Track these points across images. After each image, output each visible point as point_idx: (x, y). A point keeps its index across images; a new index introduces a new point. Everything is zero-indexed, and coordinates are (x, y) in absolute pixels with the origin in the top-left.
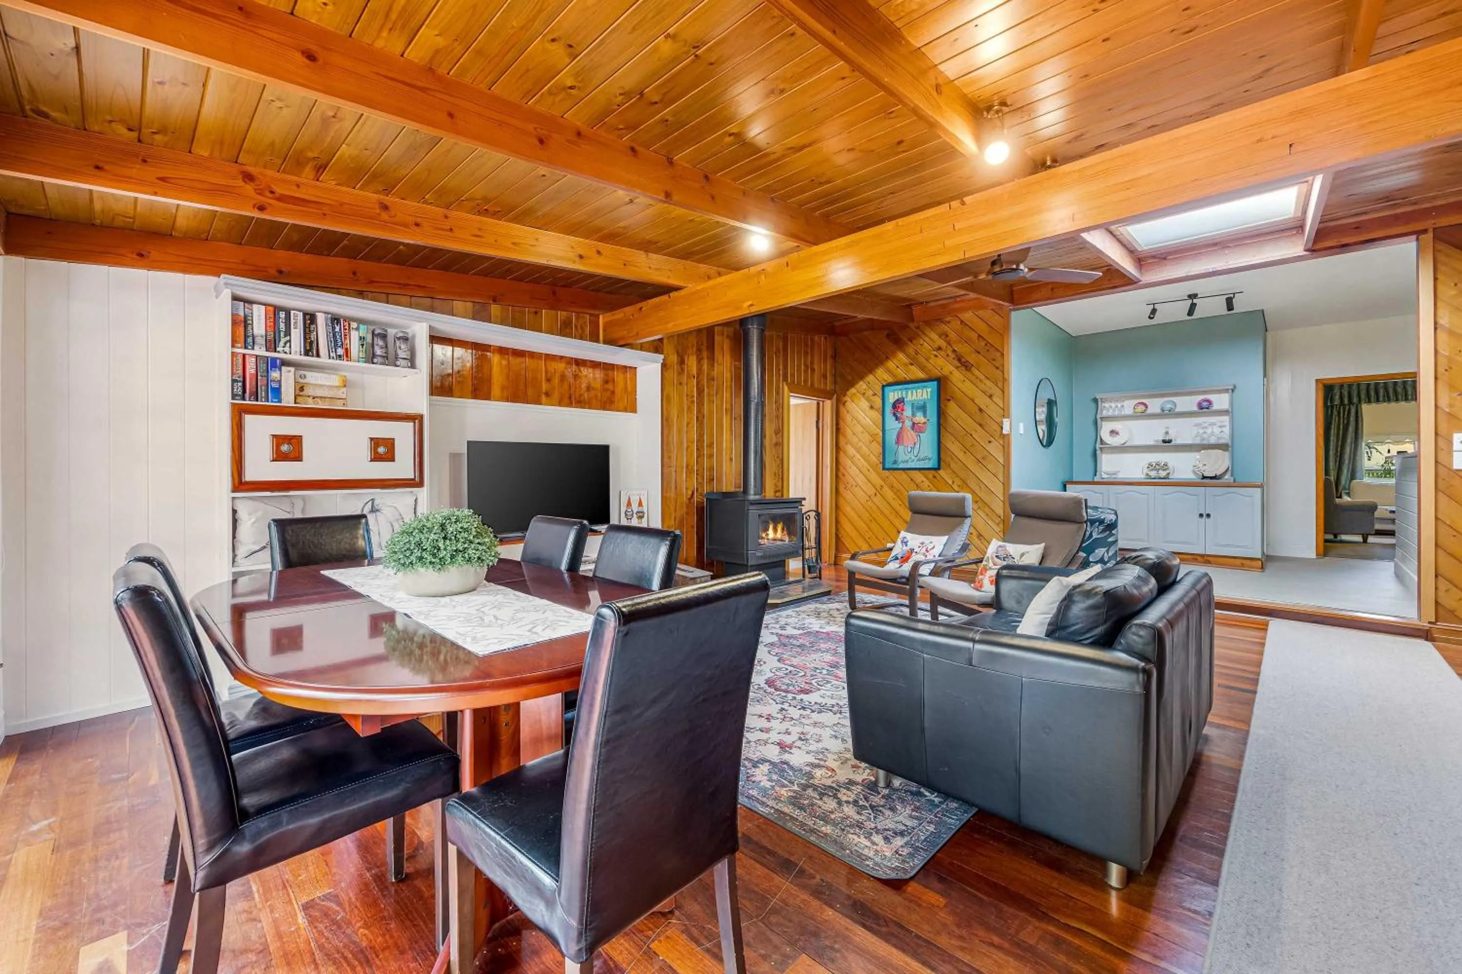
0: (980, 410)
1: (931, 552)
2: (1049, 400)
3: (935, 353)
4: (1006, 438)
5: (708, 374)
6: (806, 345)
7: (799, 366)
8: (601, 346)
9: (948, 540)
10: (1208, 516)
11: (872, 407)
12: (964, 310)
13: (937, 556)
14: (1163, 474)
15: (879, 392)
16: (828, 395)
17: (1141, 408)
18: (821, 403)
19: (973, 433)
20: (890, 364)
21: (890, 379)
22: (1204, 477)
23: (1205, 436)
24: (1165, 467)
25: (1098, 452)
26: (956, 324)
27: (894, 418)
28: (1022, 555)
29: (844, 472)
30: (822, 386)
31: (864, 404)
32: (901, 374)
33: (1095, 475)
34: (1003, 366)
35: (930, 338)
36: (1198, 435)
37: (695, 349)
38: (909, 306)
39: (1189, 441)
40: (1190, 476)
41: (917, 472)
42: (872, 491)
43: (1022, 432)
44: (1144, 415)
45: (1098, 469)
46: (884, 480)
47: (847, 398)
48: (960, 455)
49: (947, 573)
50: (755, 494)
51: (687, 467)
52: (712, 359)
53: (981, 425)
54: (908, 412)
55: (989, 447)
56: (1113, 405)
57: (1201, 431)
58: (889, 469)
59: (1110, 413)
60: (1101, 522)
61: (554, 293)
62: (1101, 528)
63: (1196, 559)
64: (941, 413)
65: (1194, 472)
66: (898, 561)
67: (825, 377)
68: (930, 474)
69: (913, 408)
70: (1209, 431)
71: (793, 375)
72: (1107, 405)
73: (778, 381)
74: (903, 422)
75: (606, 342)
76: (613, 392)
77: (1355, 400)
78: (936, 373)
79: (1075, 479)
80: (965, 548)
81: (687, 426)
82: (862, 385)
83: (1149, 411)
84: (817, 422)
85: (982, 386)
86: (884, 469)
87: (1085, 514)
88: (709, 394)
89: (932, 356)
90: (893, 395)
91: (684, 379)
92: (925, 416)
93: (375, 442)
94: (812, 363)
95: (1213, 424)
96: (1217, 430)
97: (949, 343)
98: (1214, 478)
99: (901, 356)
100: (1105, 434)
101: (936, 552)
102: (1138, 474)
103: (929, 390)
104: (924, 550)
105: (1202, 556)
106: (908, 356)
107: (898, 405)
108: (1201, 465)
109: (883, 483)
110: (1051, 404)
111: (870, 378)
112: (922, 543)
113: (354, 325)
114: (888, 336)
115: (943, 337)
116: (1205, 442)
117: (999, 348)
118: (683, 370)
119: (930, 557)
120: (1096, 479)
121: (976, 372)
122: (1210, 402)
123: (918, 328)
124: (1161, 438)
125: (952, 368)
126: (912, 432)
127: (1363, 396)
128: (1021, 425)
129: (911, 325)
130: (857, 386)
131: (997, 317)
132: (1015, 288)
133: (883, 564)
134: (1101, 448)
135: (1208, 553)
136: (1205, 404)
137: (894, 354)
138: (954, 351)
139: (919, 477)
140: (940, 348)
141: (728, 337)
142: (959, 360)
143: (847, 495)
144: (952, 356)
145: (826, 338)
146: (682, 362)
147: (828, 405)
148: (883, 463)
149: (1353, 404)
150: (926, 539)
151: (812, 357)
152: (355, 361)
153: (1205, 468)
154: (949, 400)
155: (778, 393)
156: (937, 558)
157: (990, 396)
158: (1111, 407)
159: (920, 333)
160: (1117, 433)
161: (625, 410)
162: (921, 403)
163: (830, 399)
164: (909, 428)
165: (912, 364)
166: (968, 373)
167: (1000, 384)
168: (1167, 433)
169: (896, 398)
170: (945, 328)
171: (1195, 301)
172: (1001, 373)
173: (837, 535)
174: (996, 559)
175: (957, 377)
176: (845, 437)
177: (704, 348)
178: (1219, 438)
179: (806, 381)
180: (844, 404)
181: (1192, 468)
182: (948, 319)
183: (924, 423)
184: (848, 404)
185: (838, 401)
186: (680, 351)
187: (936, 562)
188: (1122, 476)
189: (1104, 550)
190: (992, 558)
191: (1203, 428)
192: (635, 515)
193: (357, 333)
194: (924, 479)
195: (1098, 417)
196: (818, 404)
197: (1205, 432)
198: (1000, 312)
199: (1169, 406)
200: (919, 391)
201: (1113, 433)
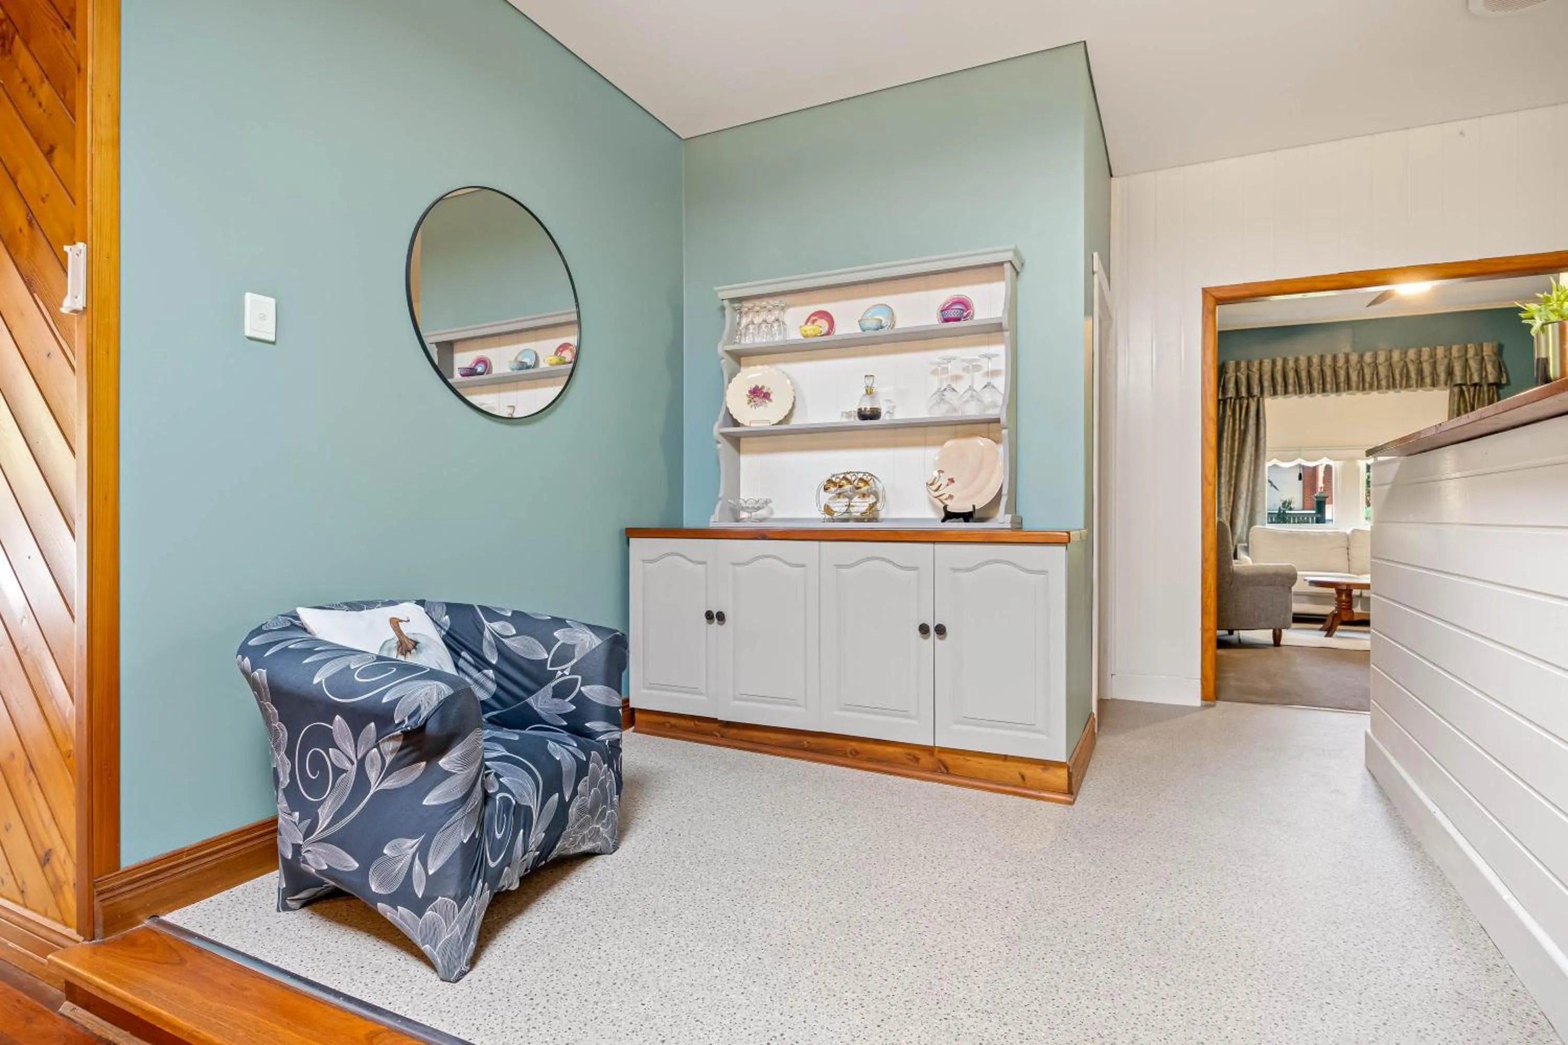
0: (30, 218)
10: (941, 631)
22: (949, 516)
39: (920, 414)
40: (920, 512)
44: (826, 345)
57: (947, 385)
59: (751, 340)
63: (917, 759)
65: (929, 500)
72: (744, 319)
77: (1256, 391)
79: (689, 522)
96: (979, 382)
98: (972, 516)
100: (737, 397)
102: (809, 507)
105: (927, 750)
108: (942, 481)
116: (955, 416)
122: (964, 304)
127: (1266, 384)
135: (939, 742)
149: (1253, 397)
158: (752, 323)
160: (767, 396)
166: (6, 63)
168: (870, 391)
178: (983, 405)
195: (726, 351)
197: (952, 388)
201: (758, 394)
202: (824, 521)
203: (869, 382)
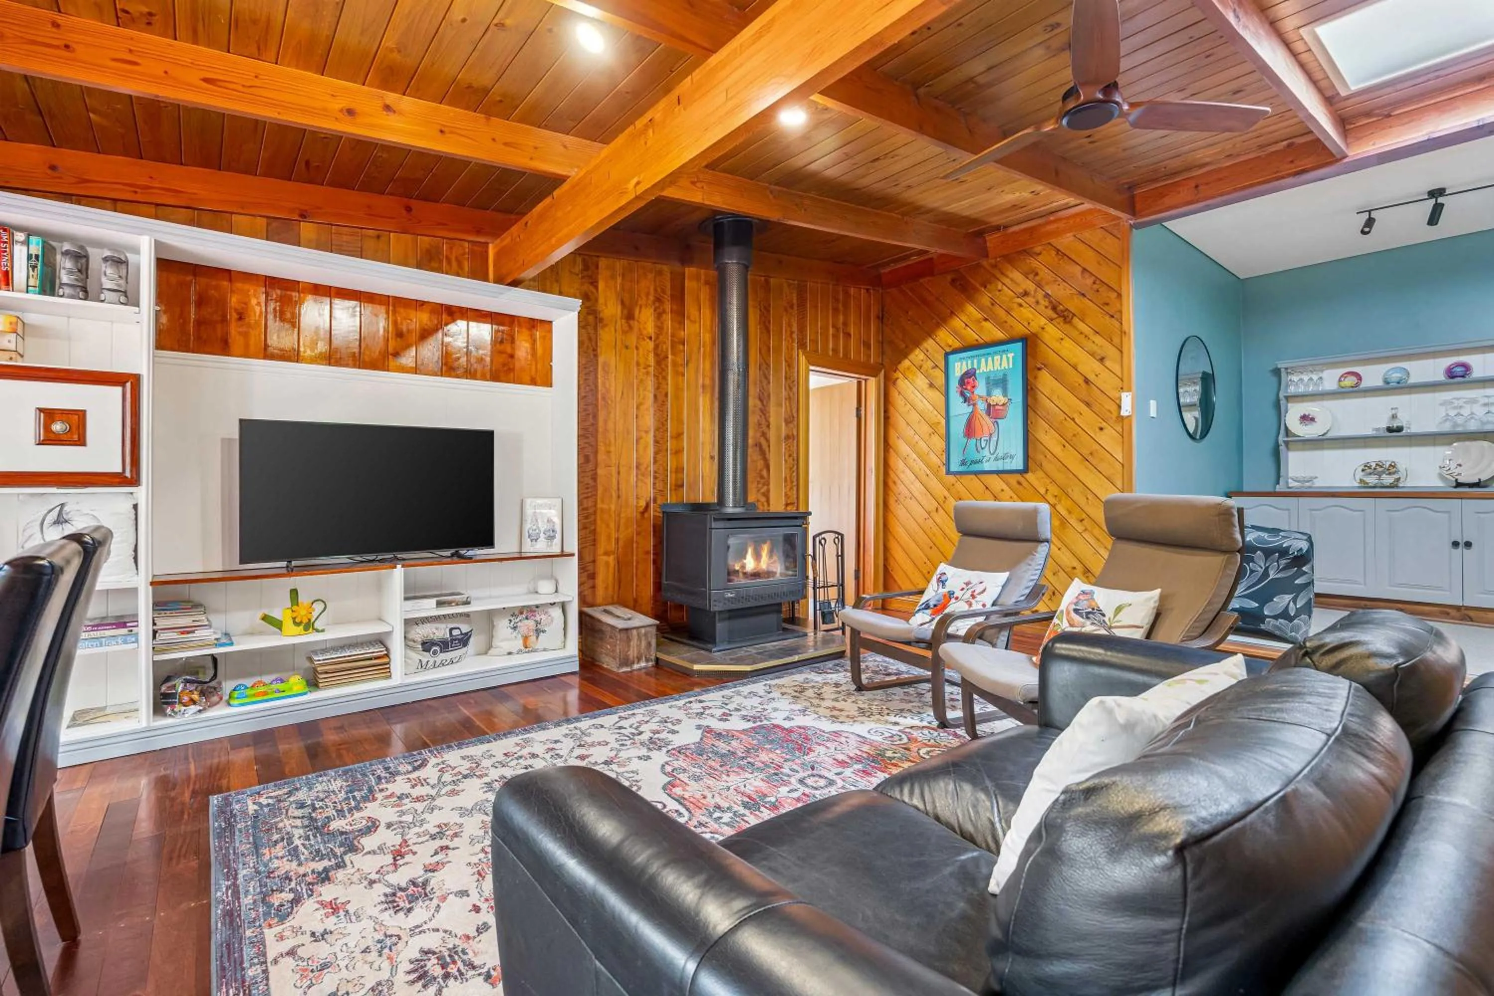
0: (1087, 381)
1: (979, 598)
2: (1204, 373)
3: (1019, 300)
4: (1125, 422)
5: (673, 336)
6: (837, 300)
7: (825, 329)
8: (491, 286)
9: (1008, 580)
10: (1468, 545)
11: (931, 385)
12: (1057, 233)
13: (989, 605)
14: (1388, 480)
15: (942, 365)
16: (872, 371)
17: (1350, 381)
18: (863, 382)
19: (1075, 416)
20: (957, 323)
21: (957, 344)
22: (1459, 485)
23: (1460, 420)
24: (1392, 469)
25: (1282, 448)
26: (1049, 256)
27: (961, 399)
28: (1119, 609)
29: (896, 479)
30: (863, 358)
31: (921, 381)
32: (972, 336)
33: (1278, 483)
34: (1121, 312)
35: (1012, 280)
36: (1447, 418)
37: (651, 298)
38: (980, 234)
39: (1432, 428)
40: (1433, 482)
41: (995, 476)
42: (932, 505)
43: (1152, 415)
44: (1357, 390)
45: (1282, 473)
46: (948, 490)
47: (898, 374)
48: (1057, 450)
49: (1003, 637)
50: (735, 507)
51: (637, 467)
52: (680, 314)
53: (1088, 405)
54: (981, 389)
55: (1102, 438)
56: (1306, 378)
57: (1452, 413)
58: (956, 474)
59: (1301, 389)
60: (1284, 552)
61: (409, 209)
62: (1283, 562)
63: (1448, 614)
64: (1029, 390)
65: (1441, 477)
66: (929, 611)
67: (867, 346)
68: (1013, 479)
69: (988, 383)
70: (1466, 412)
71: (814, 342)
72: (1295, 378)
73: (790, 349)
74: (974, 405)
75: (499, 280)
76: (512, 356)
78: (1020, 330)
79: (1246, 488)
80: (1036, 592)
81: (638, 408)
82: (917, 355)
83: (1364, 384)
84: (858, 410)
85: (1089, 346)
86: (948, 472)
87: (1238, 536)
88: (675, 364)
89: (1015, 306)
90: (959, 367)
91: (632, 339)
92: (1005, 394)
93: (49, 415)
94: (845, 324)
95: (1473, 401)
96: (1480, 411)
97: (1039, 285)
98: (1477, 485)
99: (971, 309)
100: (1292, 420)
101: (987, 599)
102: (1347, 480)
103: (1011, 355)
104: (968, 594)
105: (1458, 608)
106: (981, 309)
107: (968, 378)
108: (1453, 465)
109: (946, 493)
110: (1208, 380)
111: (929, 344)
112: (967, 584)
113: (20, 236)
114: (953, 281)
115: (1031, 276)
116: (1460, 429)
117: (1116, 288)
118: (631, 328)
119: (977, 607)
120: (1278, 488)
121: (1081, 326)
122: (1467, 368)
123: (995, 266)
124: (1384, 425)
125: (1043, 321)
126: (987, 418)
128: (1153, 404)
129: (985, 263)
130: (912, 356)
131: (1110, 239)
132: (1137, 192)
133: (907, 616)
134: (1287, 443)
135: (1468, 603)
136: (1459, 370)
137: (961, 307)
138: (1047, 295)
139: (996, 483)
140: (1026, 294)
141: (707, 283)
142: (1054, 308)
143: (899, 511)
144: (1044, 302)
145: (868, 290)
146: (629, 316)
147: (872, 385)
148: (948, 464)
150: (973, 576)
151: (846, 315)
152: (20, 291)
153: (1459, 470)
154: (1039, 369)
155: (789, 365)
156: (989, 607)
157: (1102, 360)
158: (1301, 380)
159: (999, 275)
160: (1312, 419)
161: (533, 382)
162: (1000, 375)
163: (874, 376)
164: (983, 414)
165: (986, 320)
166: (1067, 326)
167: (1116, 340)
168: (1394, 417)
169: (965, 370)
170: (1034, 263)
171: (1441, 200)
172: (1117, 324)
173: (885, 566)
174: (1073, 615)
175: (1052, 333)
176: (896, 430)
177: (667, 297)
178: (1483, 423)
179: (835, 351)
180: (894, 383)
181: (1438, 471)
182: (1038, 249)
183: (1004, 405)
184: (899, 382)
185: (887, 378)
186: (627, 302)
187: (988, 615)
188: (1321, 483)
189: (1287, 598)
190: (1068, 613)
191: (1455, 408)
192: (542, 534)
193: (24, 249)
194: (1005, 487)
195: (1281, 395)
196: (859, 383)
197: (1459, 414)
198: (1115, 232)
199: (1396, 376)
200: (997, 357)
201: (1306, 419)
202: (1359, 487)
203: (1394, 412)
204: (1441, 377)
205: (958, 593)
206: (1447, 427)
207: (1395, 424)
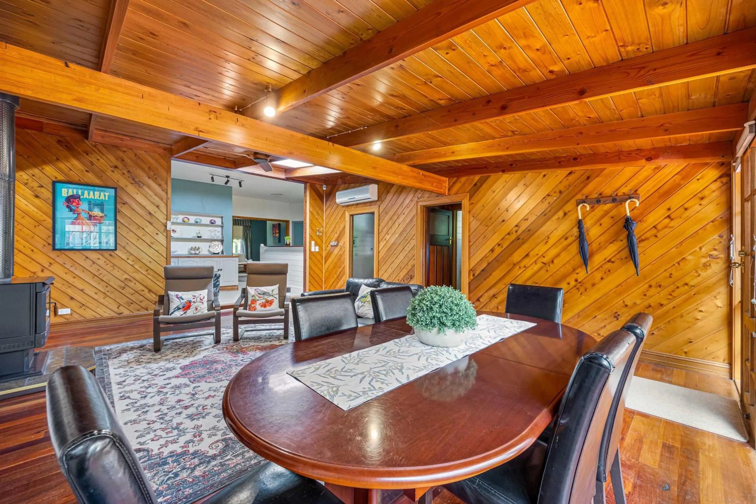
0: (151, 214)
3: (112, 169)
4: (169, 233)
10: (221, 270)
11: (39, 197)
14: (197, 252)
15: (50, 187)
17: (186, 220)
19: (144, 227)
20: (61, 165)
21: (62, 178)
22: (214, 253)
23: (213, 235)
24: (198, 249)
28: (273, 291)
32: (75, 176)
40: (207, 253)
41: (94, 251)
48: (134, 241)
53: (150, 224)
54: (84, 207)
55: (157, 237)
57: (211, 233)
58: (61, 250)
64: (117, 212)
66: (180, 310)
68: (106, 253)
69: (89, 204)
74: (79, 214)
78: (113, 183)
83: (190, 222)
85: (152, 199)
86: (54, 249)
89: (109, 171)
90: (66, 191)
92: (102, 212)
95: (216, 231)
97: (124, 165)
99: (75, 162)
102: (186, 252)
103: (107, 194)
107: (72, 200)
109: (52, 261)
112: (195, 296)
114: (59, 141)
115: (120, 160)
116: (212, 238)
121: (147, 190)
124: (196, 235)
125: (126, 183)
126: (88, 222)
136: (213, 222)
138: (128, 171)
140: (116, 167)
142: (133, 179)
144: (127, 175)
148: (54, 244)
153: (212, 250)
154: (124, 204)
157: (158, 207)
158: (173, 218)
162: (100, 202)
164: (85, 219)
165: (87, 171)
166: (140, 188)
167: (165, 200)
169: (70, 194)
170: (122, 155)
171: (229, 179)
175: (130, 189)
178: (218, 237)
181: (208, 250)
183: (101, 217)
188: (179, 253)
190: (256, 295)
199: (198, 221)
200: (97, 193)
201: (174, 231)
202: (189, 254)
203: (198, 232)
204: (208, 223)
205: (193, 300)
206: (210, 238)
207: (199, 235)
